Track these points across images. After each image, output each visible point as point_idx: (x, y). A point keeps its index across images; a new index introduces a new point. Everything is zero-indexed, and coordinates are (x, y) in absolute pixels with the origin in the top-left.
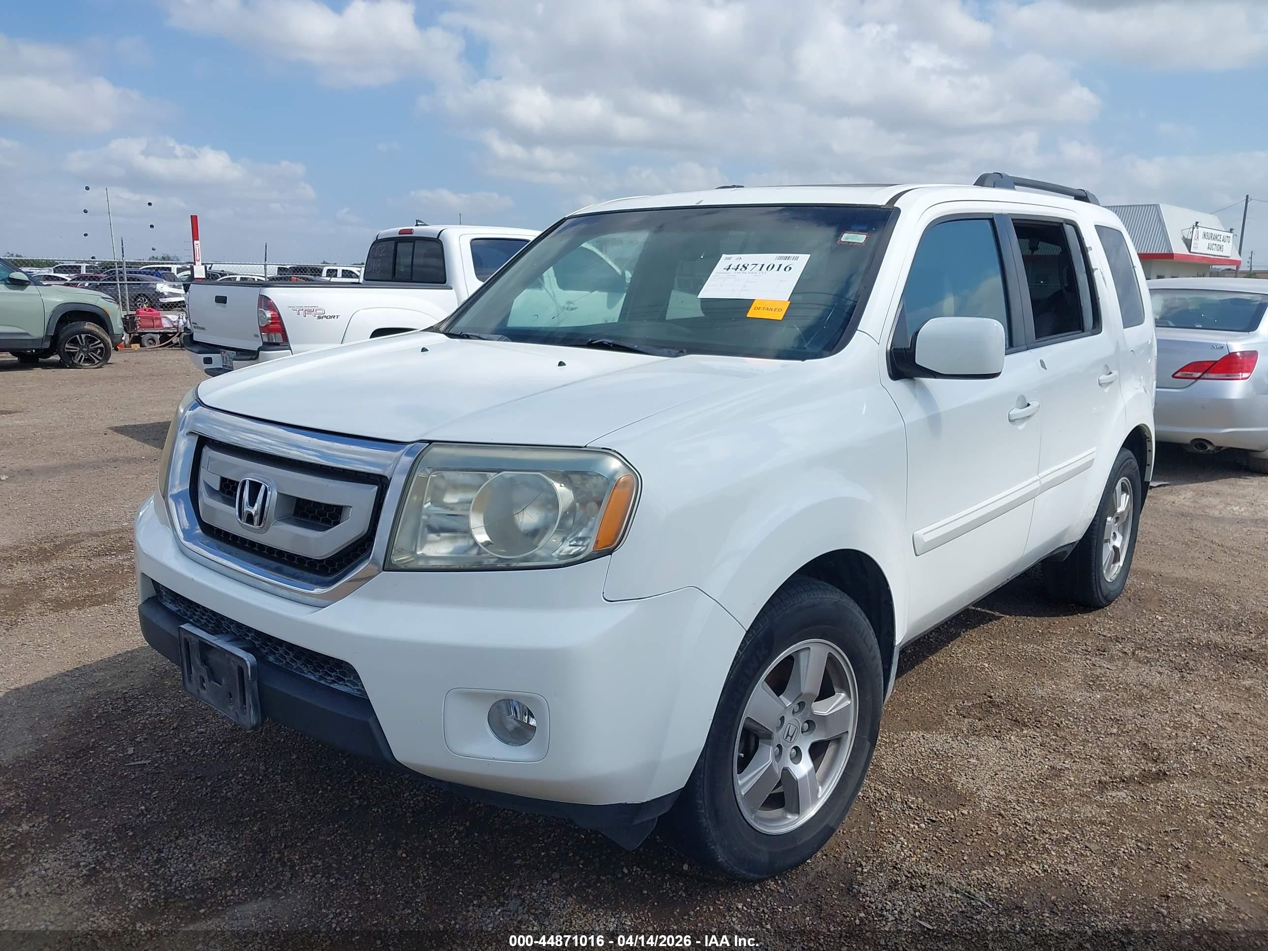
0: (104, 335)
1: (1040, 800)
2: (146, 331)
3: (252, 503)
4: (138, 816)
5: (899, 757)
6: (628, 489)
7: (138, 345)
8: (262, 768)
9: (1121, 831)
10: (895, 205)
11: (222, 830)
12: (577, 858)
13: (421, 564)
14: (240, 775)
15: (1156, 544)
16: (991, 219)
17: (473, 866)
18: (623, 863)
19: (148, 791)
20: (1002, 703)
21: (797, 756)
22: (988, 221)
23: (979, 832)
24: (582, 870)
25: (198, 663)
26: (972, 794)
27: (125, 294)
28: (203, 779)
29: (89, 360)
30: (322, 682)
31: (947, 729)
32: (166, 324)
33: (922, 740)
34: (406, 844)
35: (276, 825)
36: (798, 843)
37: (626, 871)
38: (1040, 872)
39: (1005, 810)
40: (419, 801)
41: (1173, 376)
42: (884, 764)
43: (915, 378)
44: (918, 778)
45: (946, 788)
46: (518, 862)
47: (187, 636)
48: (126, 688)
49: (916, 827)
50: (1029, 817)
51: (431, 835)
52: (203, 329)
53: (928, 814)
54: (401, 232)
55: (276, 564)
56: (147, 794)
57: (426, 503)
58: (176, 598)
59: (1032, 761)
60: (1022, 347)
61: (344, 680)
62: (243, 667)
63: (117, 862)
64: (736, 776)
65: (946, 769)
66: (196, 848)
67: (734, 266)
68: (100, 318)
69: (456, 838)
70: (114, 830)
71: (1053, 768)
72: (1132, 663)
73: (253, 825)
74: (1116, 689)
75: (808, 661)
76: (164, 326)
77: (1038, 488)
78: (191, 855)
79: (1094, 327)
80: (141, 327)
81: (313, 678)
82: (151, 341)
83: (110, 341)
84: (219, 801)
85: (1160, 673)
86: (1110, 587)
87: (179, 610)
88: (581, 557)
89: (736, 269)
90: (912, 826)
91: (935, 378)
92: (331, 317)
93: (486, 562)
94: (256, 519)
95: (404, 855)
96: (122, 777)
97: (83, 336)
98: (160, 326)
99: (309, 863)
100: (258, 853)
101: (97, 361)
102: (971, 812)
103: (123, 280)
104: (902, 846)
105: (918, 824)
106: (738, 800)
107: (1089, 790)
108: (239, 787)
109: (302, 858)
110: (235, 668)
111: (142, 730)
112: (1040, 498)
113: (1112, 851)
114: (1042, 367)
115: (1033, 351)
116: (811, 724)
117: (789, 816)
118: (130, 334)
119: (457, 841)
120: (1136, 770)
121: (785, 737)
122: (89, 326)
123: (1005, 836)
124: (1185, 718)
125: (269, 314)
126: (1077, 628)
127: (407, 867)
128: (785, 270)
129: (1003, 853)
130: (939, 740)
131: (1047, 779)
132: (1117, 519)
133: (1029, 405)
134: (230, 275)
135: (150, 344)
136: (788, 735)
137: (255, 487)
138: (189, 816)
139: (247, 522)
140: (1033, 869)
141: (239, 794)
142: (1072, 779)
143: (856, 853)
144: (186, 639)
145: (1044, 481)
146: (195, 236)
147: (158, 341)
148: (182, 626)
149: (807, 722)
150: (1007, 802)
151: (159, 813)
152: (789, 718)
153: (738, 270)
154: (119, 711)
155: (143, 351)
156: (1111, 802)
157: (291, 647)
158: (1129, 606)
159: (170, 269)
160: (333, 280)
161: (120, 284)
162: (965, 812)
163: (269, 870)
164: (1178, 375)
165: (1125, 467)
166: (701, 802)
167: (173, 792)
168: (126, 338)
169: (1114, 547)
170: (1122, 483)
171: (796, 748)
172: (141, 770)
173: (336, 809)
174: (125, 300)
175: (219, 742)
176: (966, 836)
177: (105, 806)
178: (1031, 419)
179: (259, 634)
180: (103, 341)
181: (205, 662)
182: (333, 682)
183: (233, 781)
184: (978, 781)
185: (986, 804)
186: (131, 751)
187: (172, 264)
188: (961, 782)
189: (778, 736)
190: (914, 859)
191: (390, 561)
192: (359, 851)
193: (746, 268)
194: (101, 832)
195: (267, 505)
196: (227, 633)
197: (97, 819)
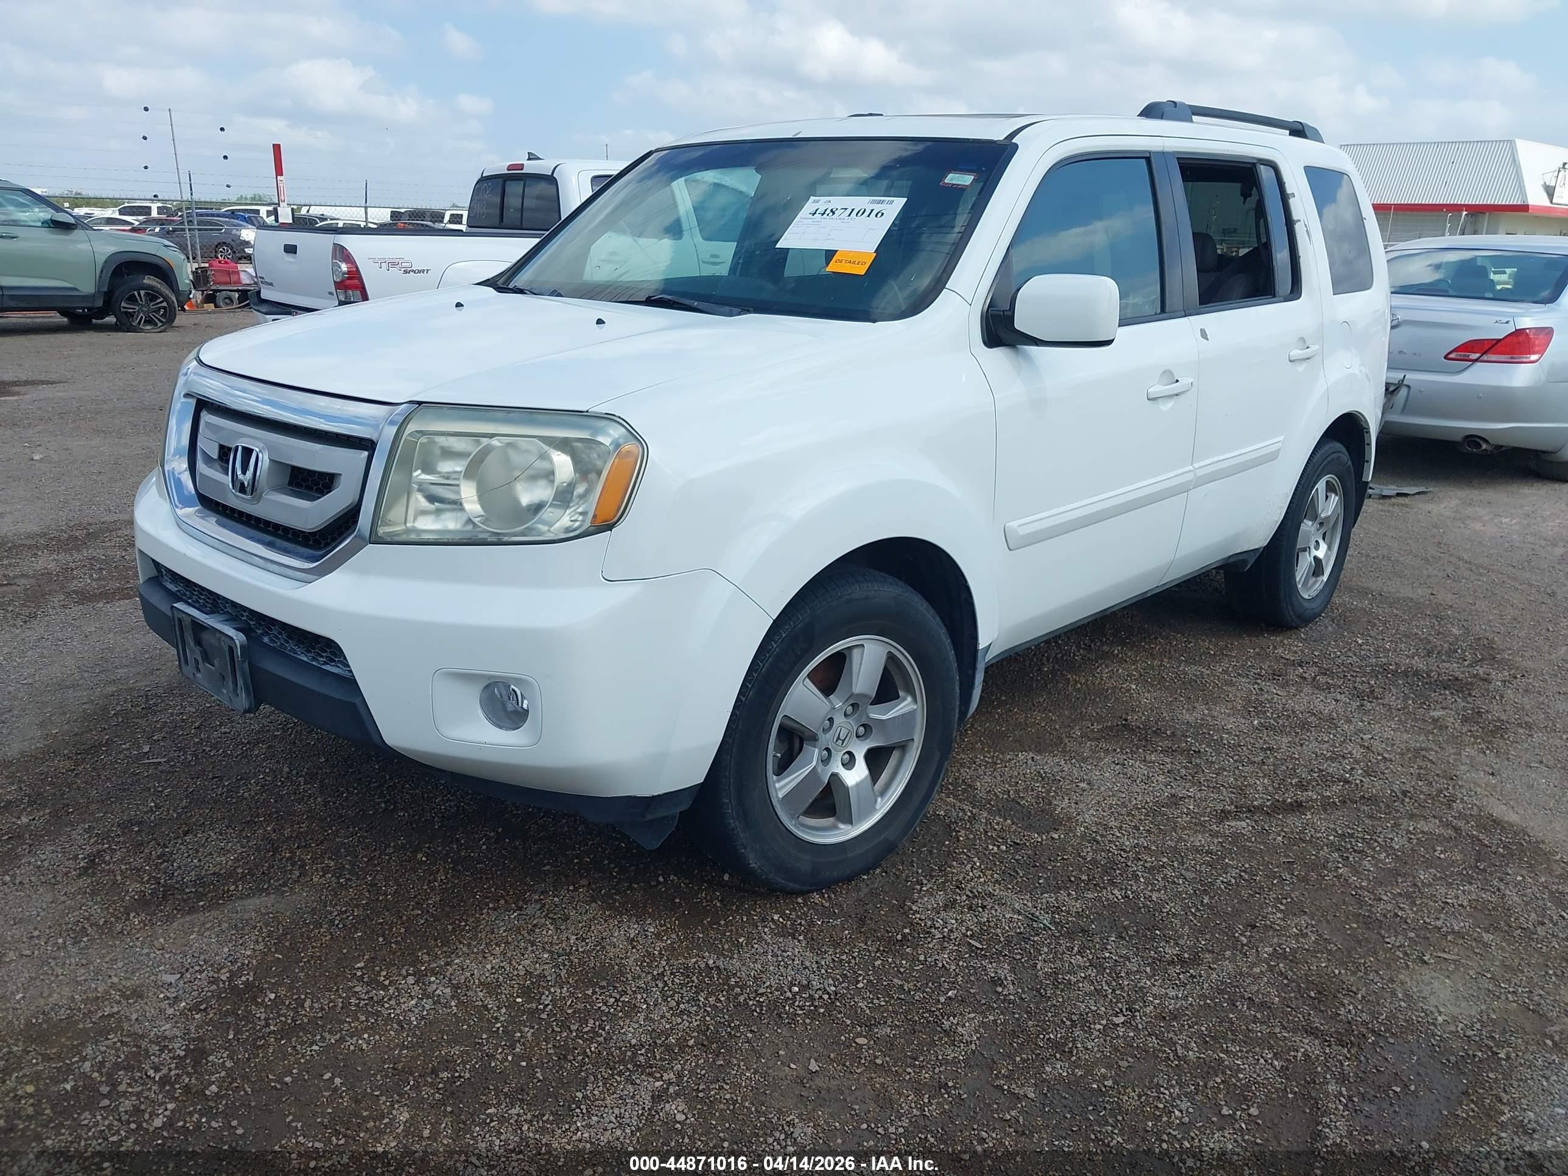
0: (166, 291)
1: (1147, 828)
2: (221, 288)
3: (244, 472)
4: (147, 813)
5: (999, 778)
6: (632, 459)
7: (212, 305)
8: (286, 769)
9: (1227, 860)
10: (1013, 141)
11: (234, 829)
12: (612, 865)
13: (413, 537)
14: (261, 776)
15: (1389, 559)
16: (1147, 158)
17: (496, 871)
18: (660, 872)
19: (160, 789)
20: (1139, 727)
21: (849, 762)
22: (1144, 160)
23: (1065, 857)
24: (615, 877)
25: (192, 644)
26: (1069, 819)
27: (195, 243)
28: (221, 779)
29: (149, 321)
30: (314, 663)
31: (1064, 751)
32: (245, 279)
33: (1030, 761)
34: (429, 848)
35: (292, 826)
36: (849, 855)
37: (661, 879)
38: (1120, 897)
39: (1102, 836)
40: (451, 807)
41: (1446, 357)
42: (978, 784)
43: (1019, 346)
44: (1013, 800)
45: (1042, 811)
46: (548, 868)
47: (181, 616)
48: (149, 686)
49: (995, 848)
50: (1127, 843)
51: (458, 840)
52: (271, 284)
53: (1013, 837)
54: (510, 168)
55: (269, 538)
56: (159, 791)
57: (415, 471)
58: (176, 577)
59: (1151, 788)
60: (1178, 314)
61: (335, 661)
62: (233, 646)
63: (118, 856)
64: (772, 778)
65: (1048, 792)
66: (203, 845)
67: (821, 210)
68: (163, 272)
69: (484, 844)
70: (119, 826)
71: (1173, 796)
72: (1307, 690)
73: (268, 825)
74: (1279, 717)
75: (862, 660)
76: (244, 282)
77: (1192, 480)
78: (197, 851)
79: (1292, 291)
80: (215, 283)
81: (305, 659)
82: (227, 301)
83: (174, 299)
84: (234, 800)
85: (1337, 701)
86: (1306, 605)
87: (179, 591)
88: (577, 532)
89: (823, 214)
90: (991, 847)
91: (1037, 345)
92: (419, 272)
93: (481, 536)
94: (249, 490)
95: (424, 859)
96: (134, 774)
97: (142, 293)
98: (239, 282)
99: (321, 863)
100: (269, 851)
101: (160, 324)
102: (1062, 836)
103: (193, 225)
104: (972, 867)
105: (998, 847)
106: (774, 804)
107: (1207, 819)
108: (258, 788)
109: (313, 860)
110: (226, 649)
111: (161, 729)
112: (1196, 494)
113: (1210, 880)
114: (1202, 337)
115: (1192, 318)
116: (868, 728)
117: (841, 826)
118: (203, 291)
119: (484, 847)
120: (1268, 800)
121: (835, 741)
122: (149, 280)
123: (1094, 862)
124: (1347, 749)
125: (344, 267)
126: (1257, 650)
127: (424, 871)
128: (876, 216)
129: (1084, 877)
130: (1049, 763)
131: (1163, 807)
132: (1321, 524)
133: (1177, 381)
134: (331, 219)
135: (227, 304)
136: (838, 738)
137: (248, 452)
138: (200, 815)
139: (240, 492)
140: (1113, 894)
141: (256, 794)
142: (1191, 807)
143: (920, 871)
144: (179, 620)
145: (1200, 473)
146: (279, 171)
147: (236, 301)
148: (175, 605)
149: (862, 725)
150: (1106, 827)
151: (168, 810)
152: (839, 719)
153: (825, 216)
154: (139, 709)
155: (218, 313)
156: (1227, 831)
157: (284, 626)
158: (1330, 628)
159: (258, 211)
160: (438, 226)
161: (189, 230)
162: (1056, 836)
163: (278, 868)
164: (1452, 356)
165: (1329, 462)
166: (727, 801)
167: (186, 791)
168: (197, 296)
169: (1315, 558)
170: (1327, 482)
171: (850, 753)
172: (156, 769)
173: (358, 812)
174: (196, 249)
175: (243, 743)
176: (1050, 860)
177: (112, 802)
178: (1181, 398)
179: (254, 614)
180: (166, 299)
181: (198, 643)
182: (325, 663)
183: (252, 781)
184: (1081, 806)
185: (1083, 829)
186: (146, 749)
187: (260, 205)
188: (1062, 805)
189: (825, 739)
190: (982, 880)
191: (376, 533)
192: (377, 853)
193: (834, 213)
194: (104, 827)
195: (258, 474)
196: (224, 613)
197: (101, 815)
